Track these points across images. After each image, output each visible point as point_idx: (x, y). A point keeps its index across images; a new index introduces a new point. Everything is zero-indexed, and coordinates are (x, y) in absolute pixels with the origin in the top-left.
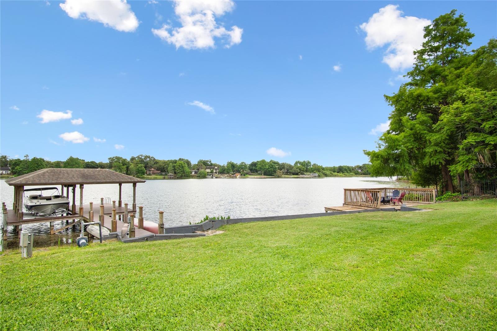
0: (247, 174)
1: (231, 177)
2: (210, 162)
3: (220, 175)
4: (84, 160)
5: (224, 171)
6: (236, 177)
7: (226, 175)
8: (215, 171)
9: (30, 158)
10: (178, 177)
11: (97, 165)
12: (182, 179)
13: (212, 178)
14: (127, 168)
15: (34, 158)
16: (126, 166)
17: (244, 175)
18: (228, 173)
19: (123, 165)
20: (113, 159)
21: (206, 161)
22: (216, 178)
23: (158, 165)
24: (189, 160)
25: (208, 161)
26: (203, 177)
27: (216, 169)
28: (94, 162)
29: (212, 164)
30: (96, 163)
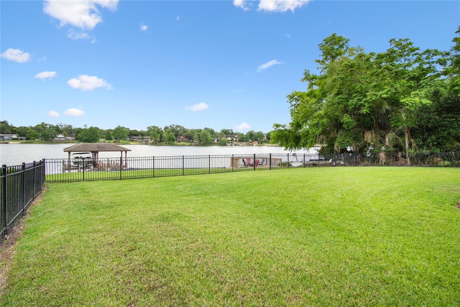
0: (265, 142)
1: (249, 145)
2: (232, 131)
3: (238, 143)
4: (129, 129)
5: (243, 139)
6: (253, 146)
7: (245, 143)
8: (235, 139)
9: (88, 127)
10: (202, 145)
11: (138, 133)
12: (205, 146)
13: (232, 145)
14: (161, 136)
15: (91, 127)
16: (160, 134)
17: (261, 143)
18: (246, 141)
19: (158, 134)
20: (150, 128)
21: (228, 130)
22: (235, 145)
23: (186, 134)
24: (213, 129)
25: (230, 130)
26: (223, 144)
27: (236, 138)
28: (136, 130)
29: (233, 133)
30: (138, 131)
